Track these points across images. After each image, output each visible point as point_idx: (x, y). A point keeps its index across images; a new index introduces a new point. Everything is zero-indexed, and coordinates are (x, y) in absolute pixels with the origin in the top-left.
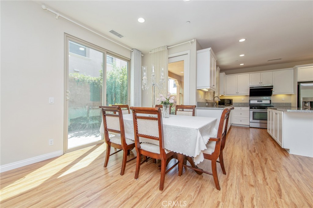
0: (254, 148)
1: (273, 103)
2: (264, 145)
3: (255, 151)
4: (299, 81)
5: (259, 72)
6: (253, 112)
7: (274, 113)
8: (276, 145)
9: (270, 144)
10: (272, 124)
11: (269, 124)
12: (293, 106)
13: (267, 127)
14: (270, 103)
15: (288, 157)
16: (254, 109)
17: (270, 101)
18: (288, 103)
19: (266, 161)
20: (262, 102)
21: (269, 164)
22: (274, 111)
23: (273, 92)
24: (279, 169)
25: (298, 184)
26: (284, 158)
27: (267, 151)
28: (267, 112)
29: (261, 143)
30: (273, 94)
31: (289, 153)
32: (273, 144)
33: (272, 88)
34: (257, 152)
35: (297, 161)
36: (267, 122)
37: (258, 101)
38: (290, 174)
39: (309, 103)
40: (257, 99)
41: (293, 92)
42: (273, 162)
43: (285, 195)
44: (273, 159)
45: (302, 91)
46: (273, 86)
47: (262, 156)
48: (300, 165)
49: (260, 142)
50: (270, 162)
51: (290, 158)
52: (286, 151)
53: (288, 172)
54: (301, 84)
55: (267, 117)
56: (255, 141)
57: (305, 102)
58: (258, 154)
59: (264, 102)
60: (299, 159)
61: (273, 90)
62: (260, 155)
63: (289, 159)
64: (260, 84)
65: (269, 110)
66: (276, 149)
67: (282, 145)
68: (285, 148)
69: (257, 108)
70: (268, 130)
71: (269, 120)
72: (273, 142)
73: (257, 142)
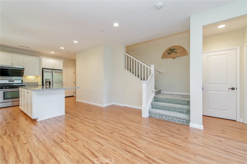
0: (6, 130)
1: (25, 83)
2: (16, 123)
3: (6, 134)
4: (43, 67)
5: (11, 54)
6: (4, 92)
7: (26, 92)
8: (27, 118)
9: (22, 119)
10: (24, 100)
11: (21, 100)
12: (40, 85)
13: (19, 104)
14: (22, 83)
15: (37, 125)
16: (4, 89)
17: (22, 81)
18: (36, 83)
19: (19, 138)
20: (14, 81)
21: (22, 139)
22: (25, 90)
23: (24, 74)
24: (31, 139)
25: (43, 143)
26: (34, 127)
27: (19, 127)
28: (19, 91)
29: (13, 122)
30: (24, 75)
31: (38, 121)
32: (25, 118)
33: (24, 70)
34: (8, 133)
35: (43, 125)
36: (19, 99)
37: (9, 81)
38: (39, 137)
39: (49, 82)
40: (8, 79)
41: (39, 74)
42: (25, 135)
43: (35, 158)
44: (25, 133)
45: (44, 73)
46: (24, 69)
47: (14, 134)
48: (45, 127)
49: (12, 120)
50: (22, 137)
51: (38, 124)
52: (35, 120)
53: (37, 137)
54: (44, 70)
55: (19, 95)
56: (6, 122)
57: (47, 82)
58: (9, 135)
59: (16, 82)
60: (44, 123)
61: (25, 71)
62: (12, 135)
63: (38, 126)
64: (11, 65)
65: (21, 89)
66: (27, 122)
67: (32, 117)
68: (35, 118)
69: (8, 88)
70: (20, 107)
71: (22, 97)
72: (25, 116)
73: (8, 123)
